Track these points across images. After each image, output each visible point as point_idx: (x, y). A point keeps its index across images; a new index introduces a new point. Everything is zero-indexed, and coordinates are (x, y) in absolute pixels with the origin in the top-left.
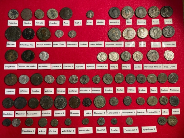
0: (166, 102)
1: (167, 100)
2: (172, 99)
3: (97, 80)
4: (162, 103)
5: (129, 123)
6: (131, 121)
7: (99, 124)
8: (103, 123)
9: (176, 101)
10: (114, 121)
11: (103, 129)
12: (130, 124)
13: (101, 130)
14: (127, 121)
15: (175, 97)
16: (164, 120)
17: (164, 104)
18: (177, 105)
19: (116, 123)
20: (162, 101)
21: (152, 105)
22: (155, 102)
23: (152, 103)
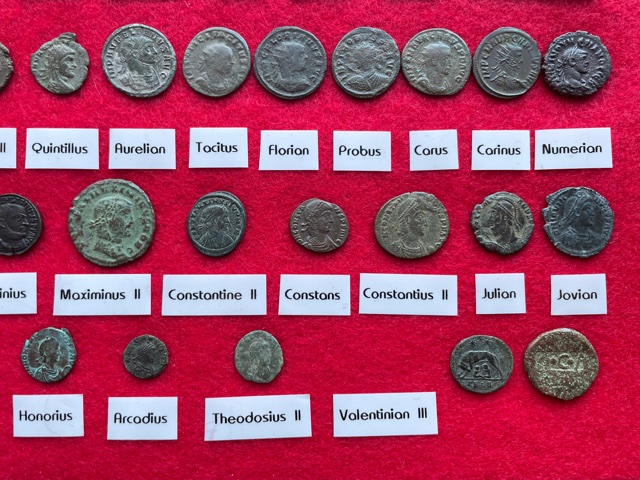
0: (521, 237)
1: (523, 222)
2: (561, 210)
3: (63, 71)
4: (490, 240)
5: (252, 372)
6: (267, 356)
7: (34, 371)
8: (63, 363)
9: (585, 221)
10: (146, 358)
11: (62, 412)
12: (258, 379)
13: (43, 418)
14: (243, 357)
15: (583, 193)
16: (491, 360)
17: (506, 247)
18: (595, 250)
19: (155, 368)
20: (489, 230)
21: (407, 255)
22: (425, 230)
23: (410, 241)
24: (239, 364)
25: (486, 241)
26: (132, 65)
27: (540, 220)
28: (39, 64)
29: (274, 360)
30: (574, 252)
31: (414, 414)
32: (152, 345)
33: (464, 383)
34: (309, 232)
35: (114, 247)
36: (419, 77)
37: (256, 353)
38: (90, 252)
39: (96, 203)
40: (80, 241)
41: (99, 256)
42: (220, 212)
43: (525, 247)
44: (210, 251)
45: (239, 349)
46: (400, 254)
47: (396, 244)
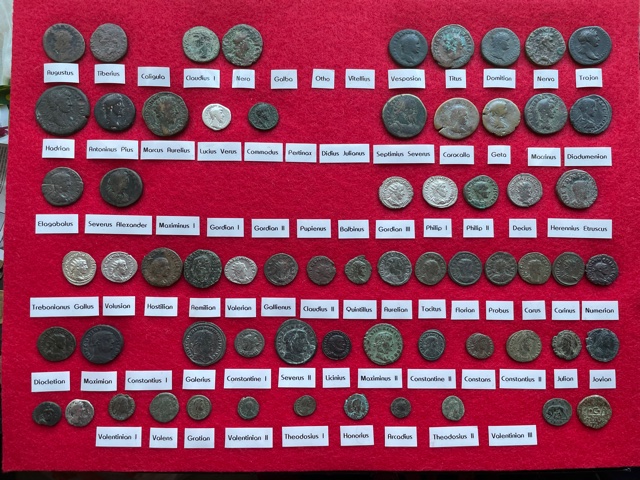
3: (360, 273)
4: (561, 353)
5: (451, 415)
6: (457, 408)
7: (350, 414)
8: (363, 411)
10: (402, 408)
11: (364, 434)
12: (453, 419)
13: (355, 436)
15: (605, 332)
16: (562, 410)
17: (568, 357)
18: (610, 358)
19: (406, 413)
20: (560, 348)
21: (522, 360)
22: (531, 349)
23: (523, 354)
24: (444, 412)
25: (559, 354)
26: (392, 270)
27: (584, 343)
28: (349, 269)
29: (461, 410)
30: (601, 359)
31: (526, 435)
32: (404, 402)
33: (549, 421)
34: (475, 349)
35: (385, 356)
36: (526, 275)
37: (452, 407)
38: (374, 358)
39: (376, 335)
40: (369, 353)
41: (378, 360)
42: (434, 339)
43: (577, 356)
44: (429, 358)
45: (444, 404)
46: (519, 360)
47: (517, 355)
